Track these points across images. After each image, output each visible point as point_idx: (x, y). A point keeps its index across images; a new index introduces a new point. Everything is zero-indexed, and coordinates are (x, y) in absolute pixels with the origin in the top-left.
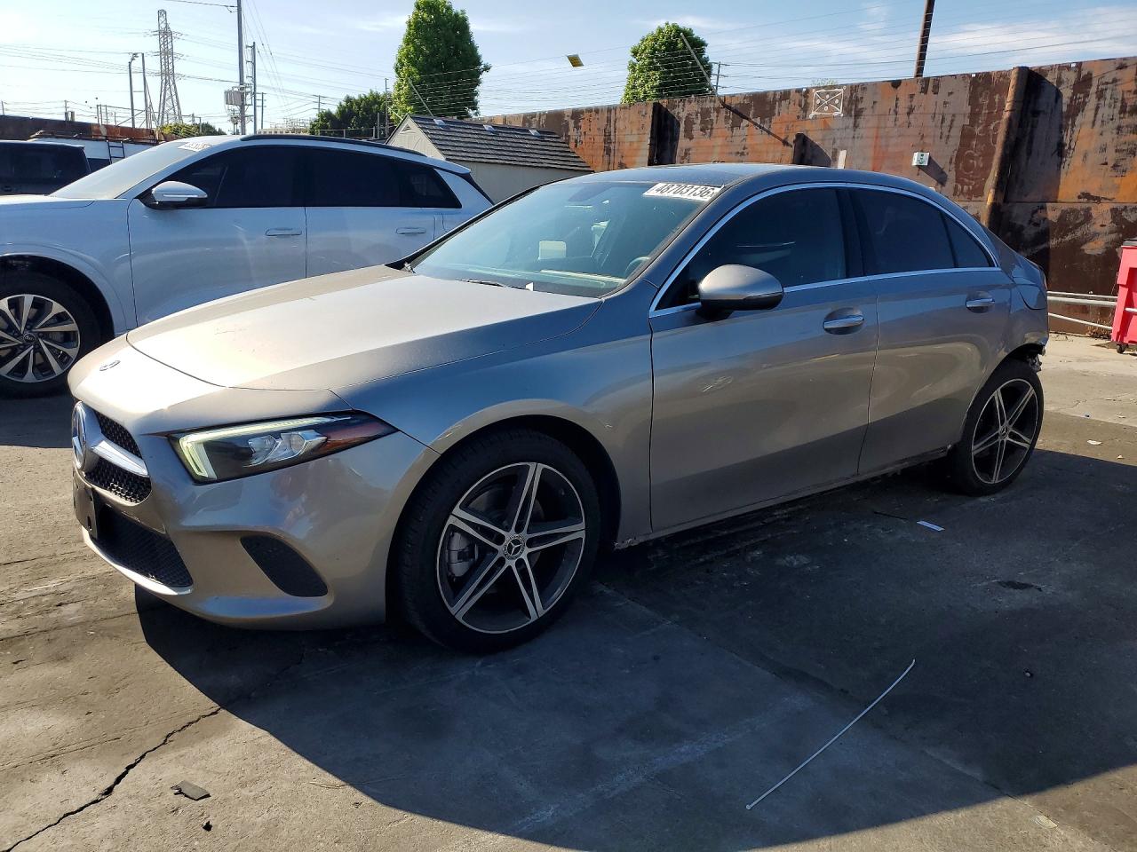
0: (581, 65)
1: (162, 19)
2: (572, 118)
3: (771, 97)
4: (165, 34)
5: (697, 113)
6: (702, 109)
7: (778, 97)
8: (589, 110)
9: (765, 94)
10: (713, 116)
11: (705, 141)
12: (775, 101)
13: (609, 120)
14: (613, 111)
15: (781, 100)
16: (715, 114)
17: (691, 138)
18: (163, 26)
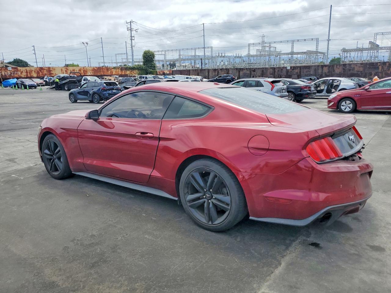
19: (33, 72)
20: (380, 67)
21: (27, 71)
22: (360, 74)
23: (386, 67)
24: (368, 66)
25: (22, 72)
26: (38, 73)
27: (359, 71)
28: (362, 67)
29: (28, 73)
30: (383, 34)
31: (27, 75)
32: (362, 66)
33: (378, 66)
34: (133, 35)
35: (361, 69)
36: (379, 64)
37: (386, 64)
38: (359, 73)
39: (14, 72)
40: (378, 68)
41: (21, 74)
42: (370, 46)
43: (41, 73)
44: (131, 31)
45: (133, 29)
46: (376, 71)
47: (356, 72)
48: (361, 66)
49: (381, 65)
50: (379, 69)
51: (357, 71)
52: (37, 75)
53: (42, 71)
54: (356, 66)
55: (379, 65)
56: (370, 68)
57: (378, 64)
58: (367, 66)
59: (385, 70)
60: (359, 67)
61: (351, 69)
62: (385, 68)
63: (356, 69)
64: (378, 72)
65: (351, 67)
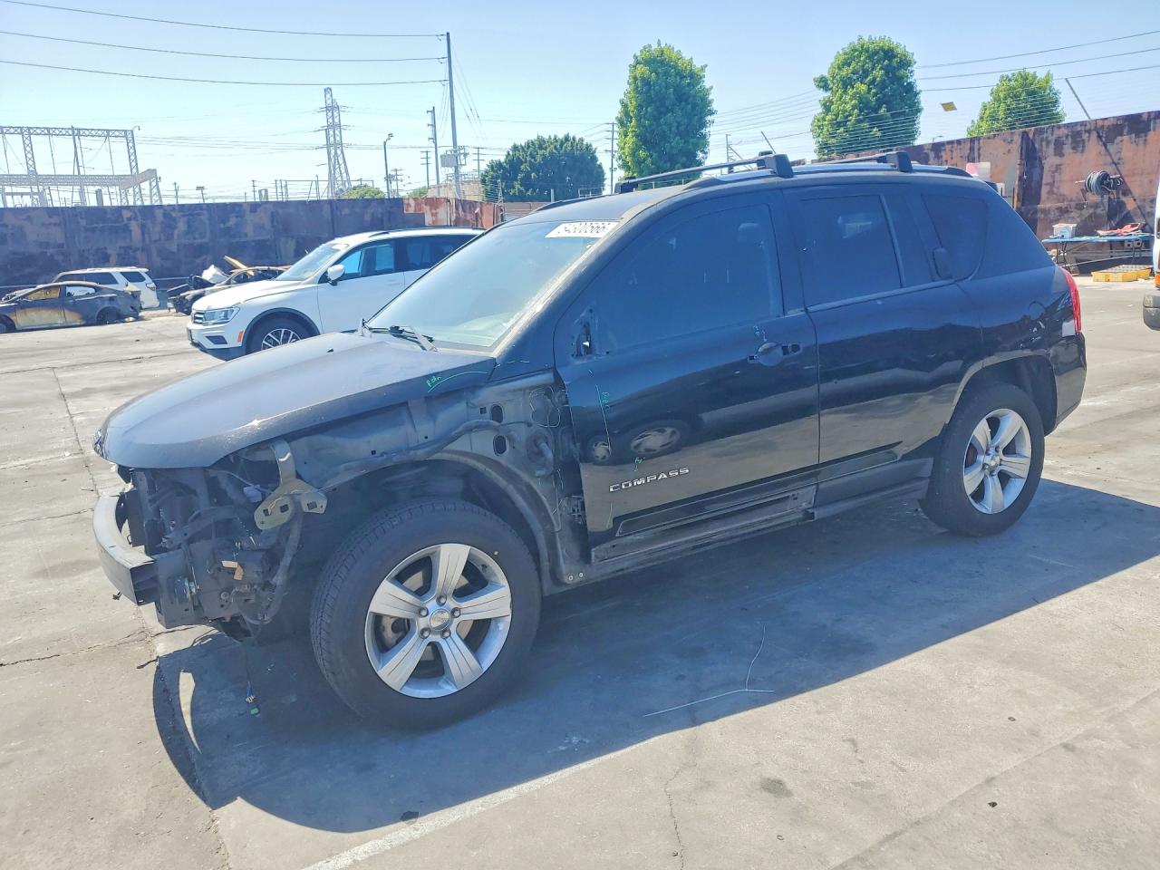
0: (954, 108)
1: (328, 96)
2: (932, 150)
3: (1145, 117)
4: (332, 108)
5: (1067, 136)
6: (1072, 132)
7: (1152, 116)
8: (951, 143)
9: (1139, 115)
10: (1085, 136)
11: (1078, 157)
12: (1149, 120)
13: (972, 149)
14: (976, 143)
15: (1155, 119)
16: (1087, 135)
17: (1062, 155)
18: (329, 102)
20: (134, 227)
22: (59, 258)
23: (158, 228)
24: (83, 223)
27: (47, 245)
28: (55, 224)
32: (55, 219)
33: (125, 220)
35: (58, 235)
36: (126, 214)
37: (153, 217)
38: (50, 251)
40: (126, 229)
46: (123, 244)
47: (35, 250)
48: (52, 221)
49: (136, 219)
50: (133, 233)
51: (41, 245)
54: (29, 219)
55: (129, 219)
56: (94, 230)
57: (121, 215)
58: (78, 223)
59: (157, 238)
60: (43, 224)
61: (6, 235)
62: (156, 231)
63: (31, 237)
64: (130, 248)
65: (7, 226)
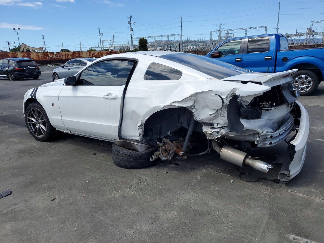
19: (69, 55)
21: (65, 54)
25: (63, 55)
26: (72, 56)
29: (66, 56)
30: (317, 22)
31: (66, 57)
34: (132, 27)
39: (58, 55)
41: (62, 57)
42: (307, 32)
43: (74, 56)
44: (131, 24)
45: (132, 22)
52: (72, 57)
53: (75, 54)
